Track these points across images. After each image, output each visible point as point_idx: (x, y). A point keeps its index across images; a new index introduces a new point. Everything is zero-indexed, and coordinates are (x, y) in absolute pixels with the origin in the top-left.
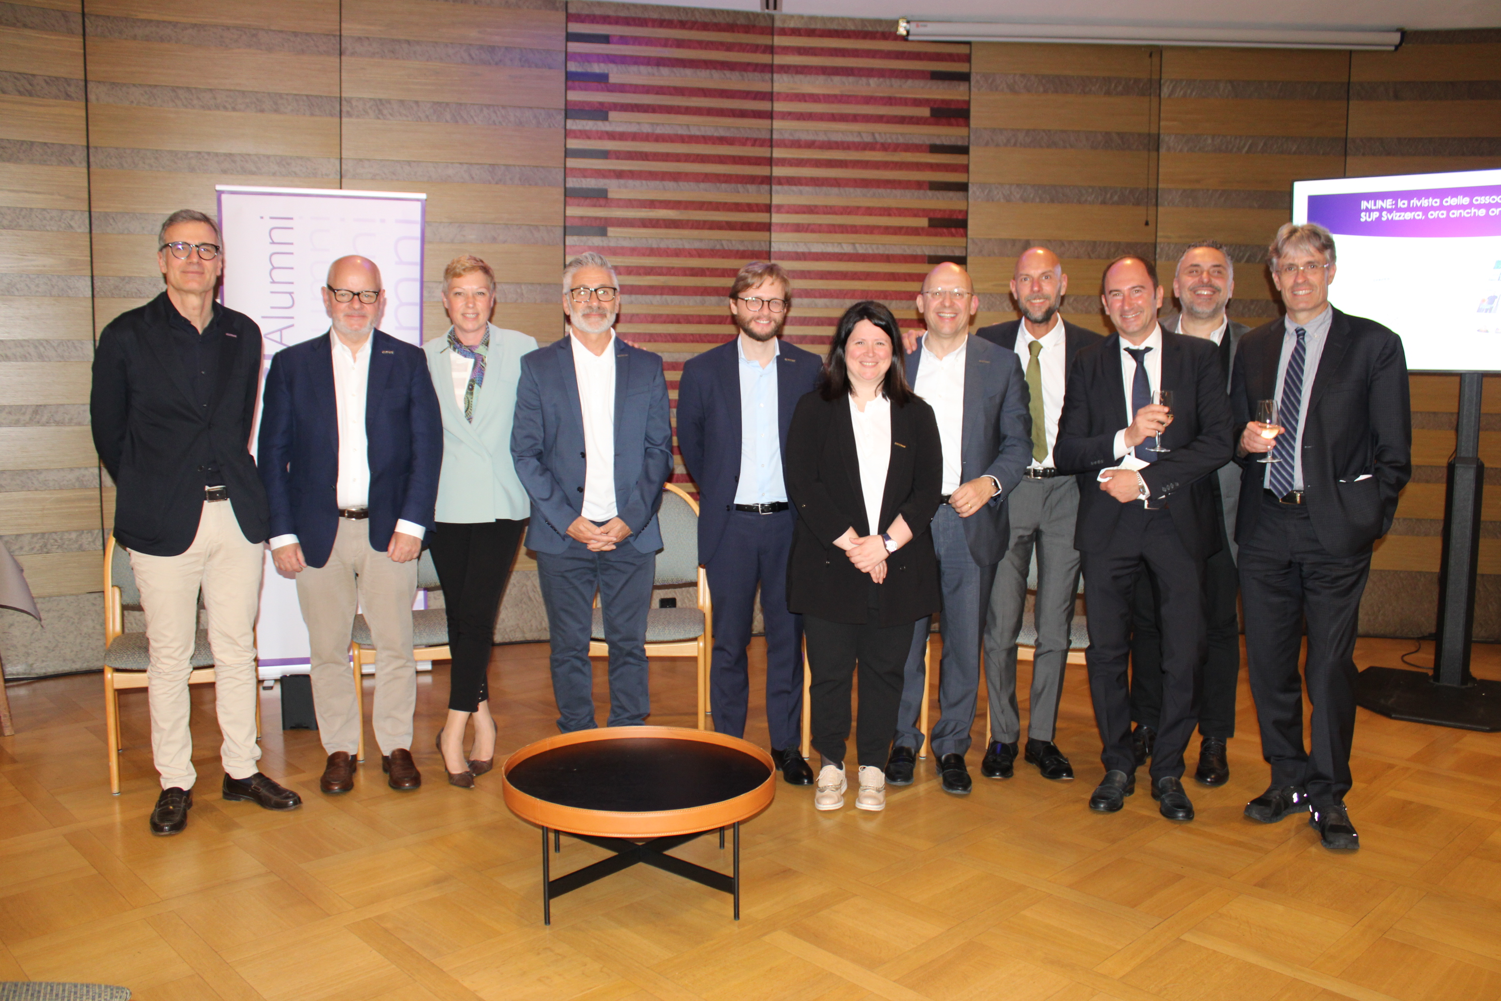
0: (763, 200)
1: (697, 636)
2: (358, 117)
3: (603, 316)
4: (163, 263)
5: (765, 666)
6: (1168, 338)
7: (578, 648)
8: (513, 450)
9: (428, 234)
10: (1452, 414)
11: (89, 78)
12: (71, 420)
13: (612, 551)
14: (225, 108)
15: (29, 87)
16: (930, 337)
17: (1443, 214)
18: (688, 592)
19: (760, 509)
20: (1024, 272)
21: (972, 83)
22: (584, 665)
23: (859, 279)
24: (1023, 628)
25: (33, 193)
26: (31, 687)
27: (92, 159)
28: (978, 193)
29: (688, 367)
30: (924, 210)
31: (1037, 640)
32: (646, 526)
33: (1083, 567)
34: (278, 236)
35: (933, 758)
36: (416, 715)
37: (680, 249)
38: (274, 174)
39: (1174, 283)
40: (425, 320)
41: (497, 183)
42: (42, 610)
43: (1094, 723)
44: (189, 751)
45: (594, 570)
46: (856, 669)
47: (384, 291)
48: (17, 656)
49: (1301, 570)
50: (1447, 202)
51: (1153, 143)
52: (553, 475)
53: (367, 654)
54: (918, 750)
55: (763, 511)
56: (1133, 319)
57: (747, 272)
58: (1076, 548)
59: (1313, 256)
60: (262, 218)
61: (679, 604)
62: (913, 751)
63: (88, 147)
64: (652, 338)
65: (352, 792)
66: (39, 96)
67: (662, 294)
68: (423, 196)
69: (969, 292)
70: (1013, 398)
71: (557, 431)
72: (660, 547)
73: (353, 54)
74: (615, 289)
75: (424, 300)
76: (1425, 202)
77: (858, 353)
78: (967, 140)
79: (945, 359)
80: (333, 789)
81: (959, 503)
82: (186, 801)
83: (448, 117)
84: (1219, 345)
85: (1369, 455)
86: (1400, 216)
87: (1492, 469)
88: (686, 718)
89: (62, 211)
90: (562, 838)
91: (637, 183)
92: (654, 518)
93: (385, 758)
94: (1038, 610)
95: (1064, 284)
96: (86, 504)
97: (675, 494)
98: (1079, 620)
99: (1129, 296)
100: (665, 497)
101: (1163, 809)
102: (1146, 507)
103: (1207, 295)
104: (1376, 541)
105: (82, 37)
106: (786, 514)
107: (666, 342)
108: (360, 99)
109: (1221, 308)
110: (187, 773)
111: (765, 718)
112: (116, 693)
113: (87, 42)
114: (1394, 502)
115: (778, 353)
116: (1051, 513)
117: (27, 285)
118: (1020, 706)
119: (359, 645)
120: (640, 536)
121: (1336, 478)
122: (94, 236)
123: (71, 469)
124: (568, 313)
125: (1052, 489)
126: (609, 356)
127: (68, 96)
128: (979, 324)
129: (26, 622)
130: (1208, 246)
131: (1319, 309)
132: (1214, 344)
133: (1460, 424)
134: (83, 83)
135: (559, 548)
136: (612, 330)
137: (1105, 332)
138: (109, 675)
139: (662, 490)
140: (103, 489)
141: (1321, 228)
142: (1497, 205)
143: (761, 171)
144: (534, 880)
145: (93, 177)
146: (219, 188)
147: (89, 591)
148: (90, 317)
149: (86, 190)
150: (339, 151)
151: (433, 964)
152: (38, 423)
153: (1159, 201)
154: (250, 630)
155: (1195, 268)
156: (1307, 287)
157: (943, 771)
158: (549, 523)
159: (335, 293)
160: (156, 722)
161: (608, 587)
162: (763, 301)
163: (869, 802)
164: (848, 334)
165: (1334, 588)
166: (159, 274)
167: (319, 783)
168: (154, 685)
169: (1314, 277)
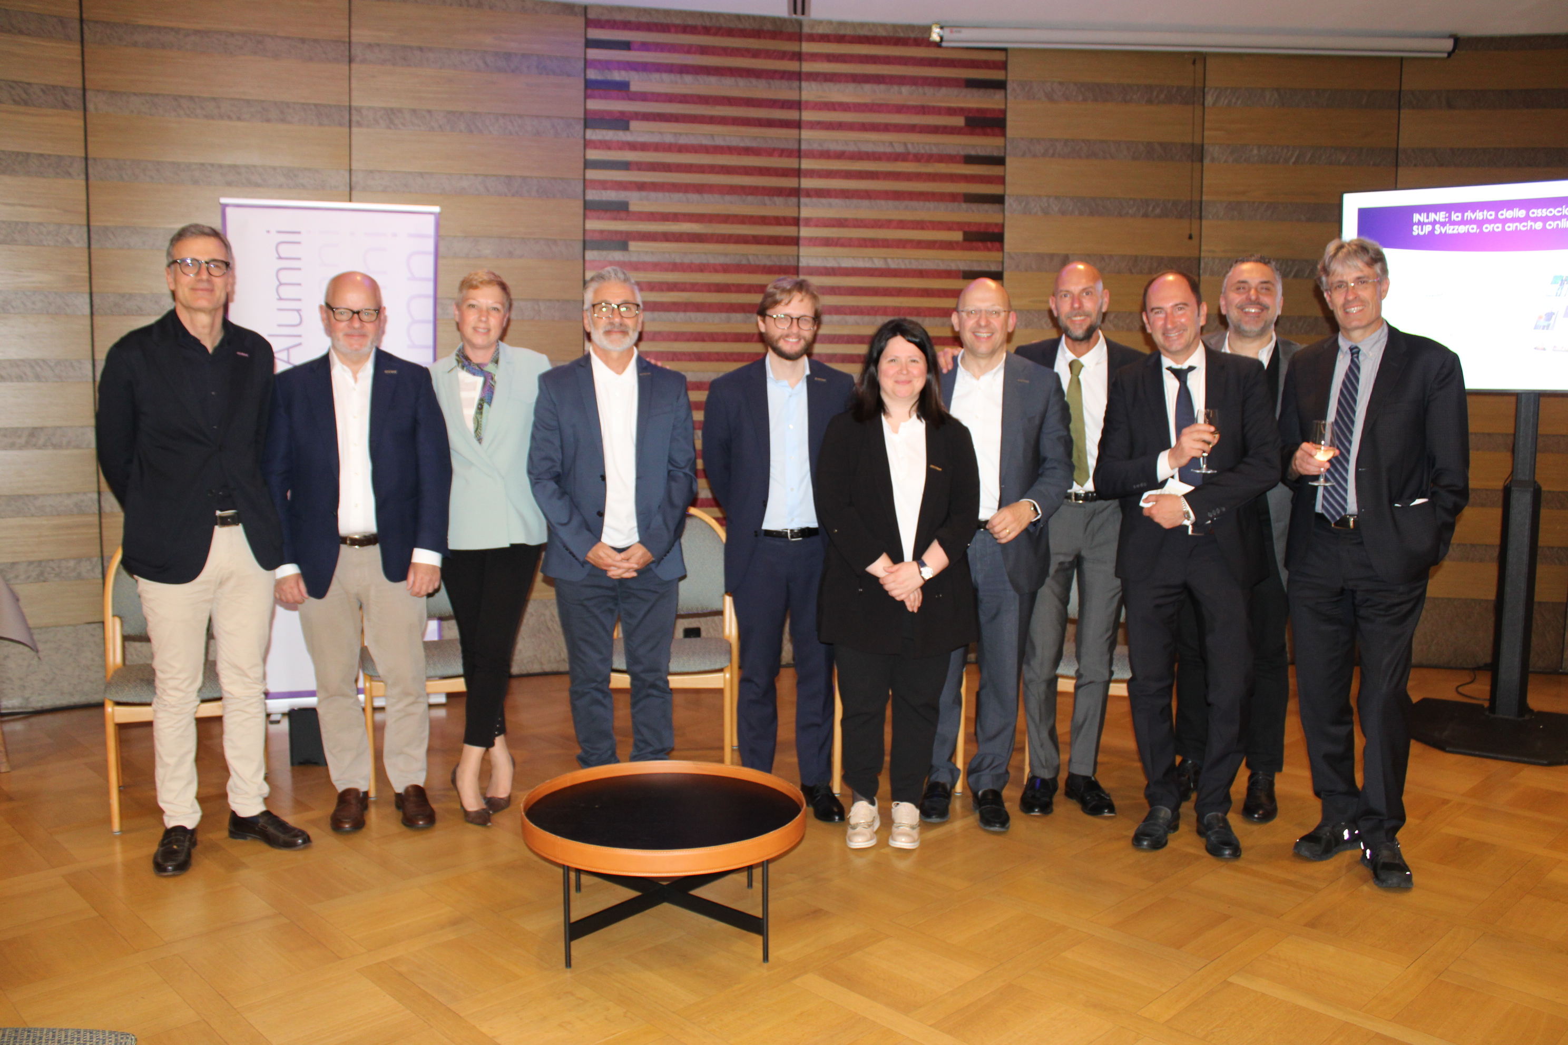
0: (790, 212)
1: (723, 667)
2: (368, 127)
3: (625, 333)
4: (171, 280)
5: (795, 698)
6: (1213, 357)
7: (599, 679)
8: (530, 472)
9: (442, 249)
10: (1508, 435)
11: (88, 86)
12: (69, 443)
13: (633, 578)
14: (230, 118)
15: (24, 96)
16: (966, 355)
17: (1498, 228)
18: (713, 621)
19: (789, 535)
20: (1064, 288)
21: (1009, 91)
22: (605, 697)
23: (891, 295)
24: (1063, 658)
25: (28, 206)
26: (27, 722)
27: (90, 171)
28: (1015, 206)
29: (714, 386)
30: (958, 223)
31: (1077, 671)
32: (668, 552)
33: (1124, 598)
34: (285, 251)
35: (970, 793)
36: (430, 751)
37: (704, 264)
38: (281, 186)
39: (1221, 299)
40: (439, 338)
41: (513, 196)
42: (39, 641)
43: (1136, 757)
44: (193, 789)
45: (615, 599)
46: (890, 702)
48: (12, 689)
49: (1354, 598)
50: (1502, 215)
51: (1197, 153)
52: (572, 500)
53: (378, 686)
54: (953, 786)
55: (792, 537)
56: (1175, 338)
57: (775, 288)
58: (1117, 574)
59: (1362, 271)
60: (268, 232)
61: (704, 634)
62: (948, 787)
63: (86, 159)
64: (675, 357)
65: (364, 830)
66: (35, 106)
67: (685, 311)
68: (436, 209)
69: (1006, 308)
70: (1053, 419)
71: (575, 453)
72: (683, 574)
73: (363, 61)
74: (638, 305)
75: (438, 317)
76: (1479, 215)
77: (891, 372)
78: (1003, 150)
79: (983, 378)
80: (343, 828)
81: (997, 529)
82: (190, 840)
83: (462, 126)
84: (1267, 365)
85: (1425, 477)
86: (1453, 229)
87: (1550, 492)
88: (712, 752)
89: (59, 225)
90: (584, 879)
91: (660, 195)
92: (677, 544)
93: (398, 795)
94: (1079, 640)
95: (1106, 300)
96: (84, 531)
97: (701, 519)
99: (1172, 314)
100: (689, 522)
101: (1209, 847)
102: (1190, 532)
103: (1255, 313)
104: (1433, 567)
105: (79, 43)
106: (816, 540)
107: (690, 361)
108: (371, 108)
109: (1269, 326)
110: (191, 811)
111: (794, 752)
112: (117, 727)
113: (86, 50)
114: (1451, 527)
115: (808, 372)
116: (1092, 540)
117: (23, 303)
118: (1060, 739)
120: (662, 562)
121: (1392, 502)
122: (93, 250)
123: (69, 495)
124: (588, 330)
125: (1094, 514)
127: (66, 106)
128: (1018, 342)
129: (23, 653)
130: (1257, 261)
131: (1373, 327)
132: (1261, 364)
133: (1516, 445)
134: (80, 92)
135: (577, 575)
136: (635, 348)
137: (1147, 351)
138: (109, 709)
139: (685, 516)
140: (103, 514)
141: (1369, 242)
142: (1554, 218)
143: (790, 183)
144: (554, 921)
145: (91, 189)
146: (224, 200)
147: (88, 621)
148: (89, 336)
149: (85, 203)
150: (348, 162)
151: (449, 1010)
152: (35, 445)
153: (1203, 214)
154: (260, 661)
155: (1242, 285)
156: (1359, 303)
157: (980, 807)
158: (567, 549)
159: (334, 311)
160: (161, 757)
161: (630, 615)
162: (792, 319)
163: (903, 840)
164: (880, 352)
165: (1389, 615)
166: (168, 292)
167: (329, 820)
168: (159, 718)
169: (1366, 293)
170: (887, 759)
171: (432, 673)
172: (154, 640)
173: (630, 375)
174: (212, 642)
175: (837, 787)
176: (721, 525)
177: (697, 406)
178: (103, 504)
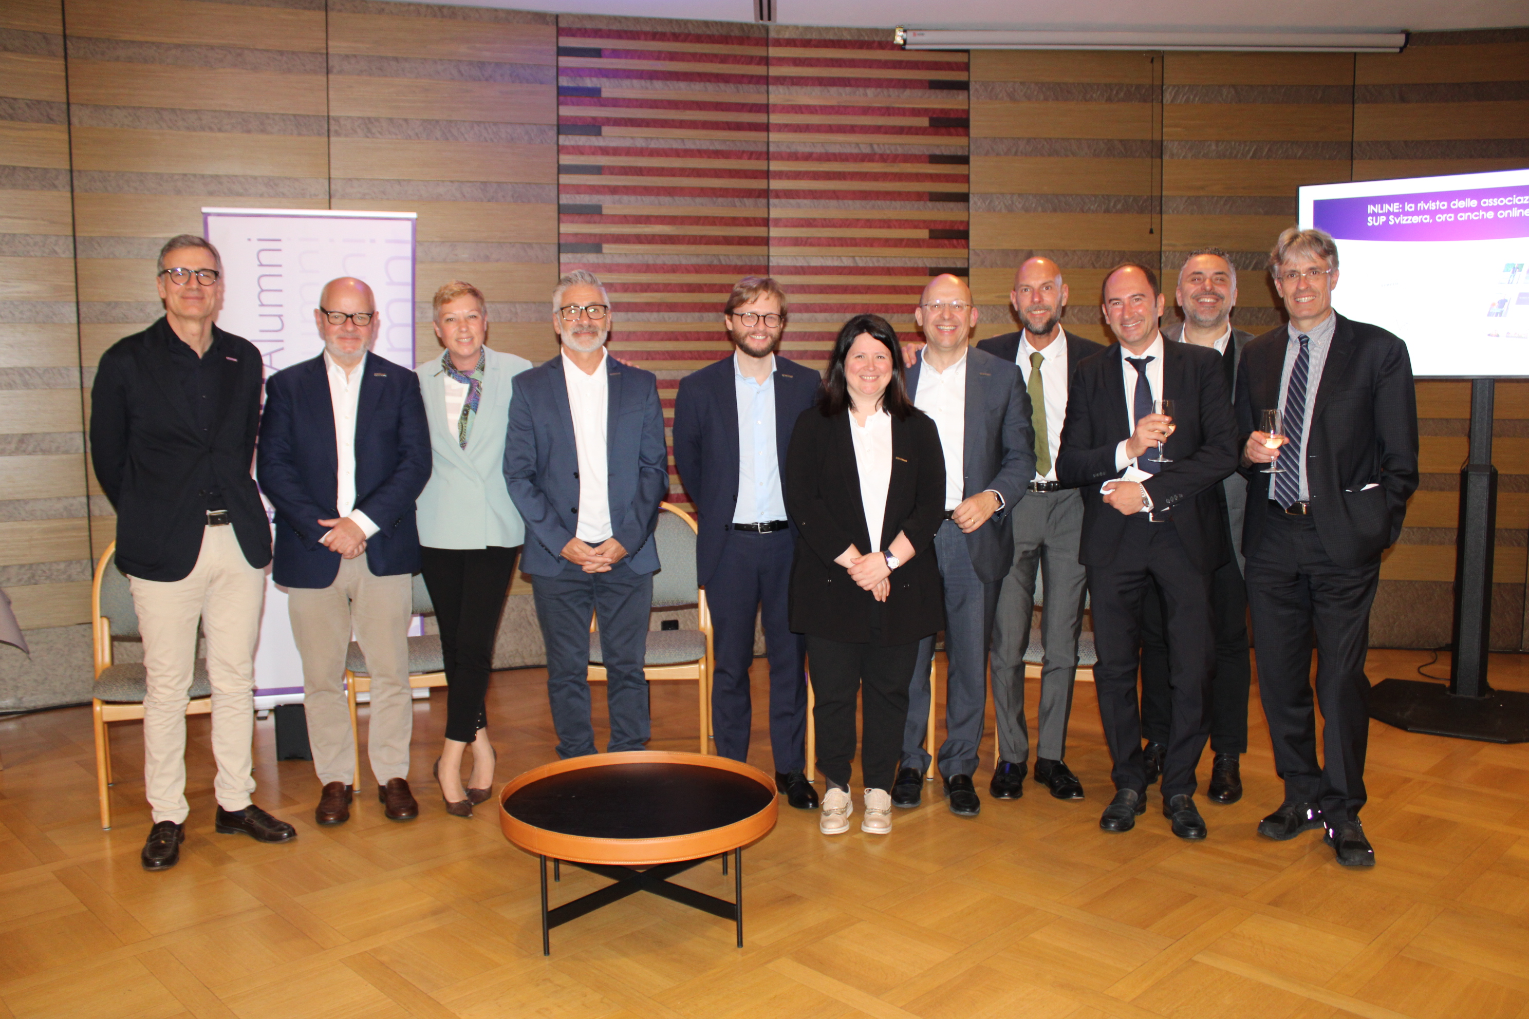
0: (760, 213)
1: (698, 658)
2: (346, 136)
3: (594, 334)
4: (162, 289)
5: (768, 688)
6: (1170, 347)
7: (576, 672)
8: (505, 472)
9: (419, 254)
10: (1465, 420)
11: (71, 101)
12: (58, 448)
13: (608, 572)
14: (211, 129)
15: (11, 111)
16: (930, 350)
17: (1450, 217)
18: (690, 613)
19: (759, 528)
20: (1024, 283)
21: (971, 92)
22: (582, 690)
23: (860, 292)
24: (1030, 645)
25: (15, 218)
26: (19, 721)
27: (76, 183)
28: (979, 204)
29: (684, 385)
30: (924, 221)
31: (1044, 658)
32: (642, 547)
33: (1089, 584)
34: (266, 258)
35: (940, 779)
36: (413, 744)
37: (676, 265)
38: (262, 195)
39: (1177, 292)
40: (417, 341)
41: (489, 201)
42: (31, 642)
43: (1103, 740)
44: (182, 785)
45: (590, 593)
46: (860, 690)
47: (378, 313)
48: (6, 689)
49: (1309, 583)
50: (1454, 205)
51: (1157, 149)
52: (546, 496)
53: (361, 682)
54: (925, 771)
55: (762, 530)
56: (1133, 328)
57: (742, 287)
58: (1080, 562)
59: (1315, 262)
60: (250, 240)
61: (681, 626)
62: (920, 772)
63: (71, 171)
64: (650, 356)
65: (349, 822)
66: (21, 120)
67: (658, 311)
68: (413, 215)
69: (969, 304)
70: (1015, 410)
71: (549, 452)
72: (658, 568)
73: (341, 72)
74: (605, 307)
75: (417, 320)
76: (1432, 206)
77: (858, 367)
78: (967, 149)
79: (945, 372)
80: (328, 820)
81: (962, 519)
82: (178, 835)
83: (438, 134)
84: (1222, 354)
85: (1375, 462)
86: (1407, 220)
87: (1507, 475)
88: (689, 742)
89: (46, 236)
90: (562, 867)
91: (633, 198)
92: (650, 538)
93: (382, 788)
94: (1044, 627)
95: (1066, 294)
96: (74, 534)
97: (675, 514)
98: (1087, 636)
99: (1129, 304)
100: (661, 517)
101: (1175, 828)
102: (1151, 520)
103: (1210, 303)
104: (1385, 550)
105: (63, 59)
106: (784, 532)
107: (664, 359)
108: (349, 117)
109: (1224, 316)
110: (179, 807)
111: (769, 741)
112: (106, 725)
113: (69, 65)
114: (1402, 511)
115: (775, 369)
116: (1055, 528)
117: (11, 312)
118: (1028, 724)
119: (354, 672)
120: (636, 556)
121: (1342, 487)
122: (79, 260)
123: (59, 499)
124: (559, 333)
125: (1056, 503)
126: (601, 376)
127: (51, 120)
128: (979, 336)
129: (15, 655)
130: (1211, 253)
131: (1322, 316)
132: (1218, 353)
133: (1472, 431)
134: (65, 107)
135: (555, 571)
136: (604, 348)
138: (98, 708)
139: (658, 511)
140: (92, 518)
141: (1324, 234)
142: (1506, 207)
143: (760, 184)
144: (532, 910)
145: (77, 202)
146: (205, 210)
147: (80, 621)
148: (76, 344)
149: (70, 214)
150: (327, 171)
151: (429, 997)
152: (24, 451)
153: (1164, 208)
154: (249, 659)
155: (1197, 276)
156: (1310, 294)
157: (951, 792)
158: (543, 546)
159: (328, 315)
160: (150, 754)
161: (606, 609)
162: (758, 317)
163: (875, 825)
164: (848, 347)
165: (1343, 599)
166: (159, 300)
167: (314, 814)
168: (149, 716)
169: (1316, 284)
170: (859, 745)
171: (414, 668)
172: (144, 640)
173: (601, 375)
174: (202, 640)
175: (811, 775)
176: (695, 519)
177: (668, 403)
178: (92, 507)
